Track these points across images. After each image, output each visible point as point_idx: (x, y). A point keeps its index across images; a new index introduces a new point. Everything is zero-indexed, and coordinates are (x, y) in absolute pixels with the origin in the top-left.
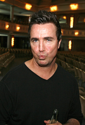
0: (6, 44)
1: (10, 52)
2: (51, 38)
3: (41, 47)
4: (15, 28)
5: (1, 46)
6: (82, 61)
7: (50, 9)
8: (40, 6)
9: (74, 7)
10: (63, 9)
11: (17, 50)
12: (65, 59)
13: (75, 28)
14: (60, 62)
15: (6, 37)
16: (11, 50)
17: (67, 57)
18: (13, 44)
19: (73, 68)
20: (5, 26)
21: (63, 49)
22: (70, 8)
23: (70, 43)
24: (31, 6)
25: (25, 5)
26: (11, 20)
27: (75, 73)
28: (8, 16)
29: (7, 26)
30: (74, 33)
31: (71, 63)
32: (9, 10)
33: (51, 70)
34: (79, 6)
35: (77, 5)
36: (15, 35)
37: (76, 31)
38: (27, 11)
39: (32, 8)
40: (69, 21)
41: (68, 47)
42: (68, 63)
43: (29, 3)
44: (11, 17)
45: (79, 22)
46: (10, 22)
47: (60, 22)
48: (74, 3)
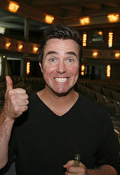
0: (20, 71)
1: (25, 82)
4: (32, 49)
5: (12, 75)
7: (79, 22)
8: (65, 18)
9: (113, 18)
10: (98, 22)
11: (35, 79)
12: (102, 90)
13: (115, 47)
14: (95, 95)
15: (19, 61)
16: (26, 79)
17: (105, 87)
18: (28, 71)
19: (113, 102)
20: (17, 46)
21: (99, 77)
22: (107, 19)
23: (109, 68)
24: (53, 18)
25: (44, 17)
26: (25, 37)
27: (117, 109)
28: (21, 32)
29: (21, 47)
30: (113, 54)
31: (111, 96)
32: (23, 24)
35: (117, 15)
36: (32, 58)
37: (117, 51)
39: (54, 21)
40: (106, 38)
41: (106, 74)
42: (105, 95)
43: (51, 14)
44: (25, 34)
46: (24, 40)
47: (94, 40)
48: (114, 12)
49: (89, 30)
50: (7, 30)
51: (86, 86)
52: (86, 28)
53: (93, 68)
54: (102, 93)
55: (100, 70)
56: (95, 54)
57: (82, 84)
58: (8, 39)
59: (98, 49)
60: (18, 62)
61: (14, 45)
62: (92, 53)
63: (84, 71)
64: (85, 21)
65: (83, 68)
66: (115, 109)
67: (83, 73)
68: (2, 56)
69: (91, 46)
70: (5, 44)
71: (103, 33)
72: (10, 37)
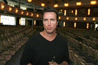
0: (32, 24)
1: (34, 28)
2: (54, 19)
3: (49, 23)
4: (36, 16)
5: (29, 25)
6: (70, 32)
7: (54, 6)
9: (66, 5)
10: (61, 6)
11: (37, 27)
12: (62, 31)
13: (67, 16)
15: (32, 20)
16: (34, 27)
17: (63, 30)
18: (35, 24)
19: (66, 36)
20: (31, 15)
22: (64, 5)
23: (64, 23)
24: (44, 5)
25: (41, 4)
26: (34, 11)
27: (67, 38)
30: (66, 18)
31: (65, 33)
32: (33, 7)
33: (53, 37)
34: (69, 5)
35: (68, 4)
36: (36, 19)
37: (67, 17)
38: (42, 7)
39: (45, 6)
40: (64, 12)
41: (63, 25)
43: (43, 3)
44: (34, 10)
45: (69, 13)
46: (33, 12)
47: (59, 13)
48: (66, 3)
49: (58, 9)
50: (27, 8)
54: (62, 32)
55: (61, 24)
56: (60, 18)
58: (27, 12)
59: (61, 16)
60: (31, 20)
61: (30, 14)
64: (56, 6)
68: (25, 18)
70: (26, 14)
71: (63, 10)
72: (28, 11)
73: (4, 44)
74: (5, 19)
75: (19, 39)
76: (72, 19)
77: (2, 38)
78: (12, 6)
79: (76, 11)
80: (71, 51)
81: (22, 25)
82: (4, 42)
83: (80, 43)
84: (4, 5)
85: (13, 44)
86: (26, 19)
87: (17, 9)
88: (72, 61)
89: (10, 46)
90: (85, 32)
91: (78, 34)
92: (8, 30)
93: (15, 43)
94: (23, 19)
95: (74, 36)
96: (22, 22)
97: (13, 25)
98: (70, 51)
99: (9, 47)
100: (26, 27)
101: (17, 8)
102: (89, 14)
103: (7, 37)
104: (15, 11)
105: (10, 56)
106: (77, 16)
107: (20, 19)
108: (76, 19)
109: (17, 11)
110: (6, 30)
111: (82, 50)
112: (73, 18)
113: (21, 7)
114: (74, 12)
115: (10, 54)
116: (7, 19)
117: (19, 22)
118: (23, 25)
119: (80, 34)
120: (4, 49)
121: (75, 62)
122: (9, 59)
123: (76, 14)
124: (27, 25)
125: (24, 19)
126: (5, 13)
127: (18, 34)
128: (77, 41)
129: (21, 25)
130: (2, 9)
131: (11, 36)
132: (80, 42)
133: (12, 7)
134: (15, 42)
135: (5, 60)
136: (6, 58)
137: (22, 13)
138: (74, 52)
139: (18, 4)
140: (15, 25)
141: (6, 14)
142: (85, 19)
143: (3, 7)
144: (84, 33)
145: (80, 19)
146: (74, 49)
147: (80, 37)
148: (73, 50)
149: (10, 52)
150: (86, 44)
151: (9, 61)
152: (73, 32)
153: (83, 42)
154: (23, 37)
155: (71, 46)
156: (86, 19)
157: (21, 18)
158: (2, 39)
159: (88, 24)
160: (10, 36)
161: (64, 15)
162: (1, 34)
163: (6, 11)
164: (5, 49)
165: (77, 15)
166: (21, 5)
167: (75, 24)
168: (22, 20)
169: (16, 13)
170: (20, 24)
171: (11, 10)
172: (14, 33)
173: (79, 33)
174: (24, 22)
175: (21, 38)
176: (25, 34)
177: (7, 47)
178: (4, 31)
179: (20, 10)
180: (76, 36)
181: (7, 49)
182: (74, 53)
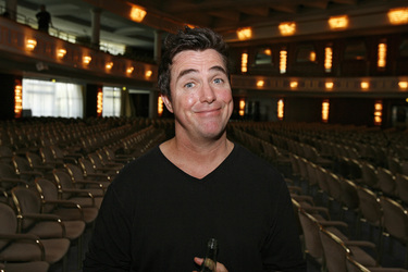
0: (147, 110)
1: (156, 126)
5: (137, 115)
6: (307, 142)
7: (236, 36)
9: (287, 29)
10: (265, 35)
11: (171, 122)
12: (271, 138)
13: (290, 73)
14: (261, 145)
15: (147, 95)
16: (158, 121)
17: (276, 133)
18: (160, 110)
19: (288, 156)
20: (144, 73)
21: (266, 118)
22: (278, 31)
23: (281, 104)
26: (155, 59)
27: (294, 166)
28: (150, 52)
29: (149, 74)
30: (288, 84)
31: (284, 146)
32: (152, 40)
34: (297, 28)
35: (293, 25)
40: (277, 59)
41: (277, 113)
42: (276, 146)
44: (156, 54)
45: (299, 60)
46: (154, 63)
47: (258, 62)
48: (288, 20)
49: (251, 47)
50: (128, 48)
51: (248, 131)
52: (246, 45)
53: (258, 104)
54: (272, 141)
55: (268, 108)
56: (260, 84)
57: (241, 128)
58: (129, 62)
59: (264, 75)
60: (146, 97)
61: (139, 71)
62: (255, 82)
63: (244, 109)
64: (245, 34)
65: (242, 104)
66: (291, 166)
67: (242, 113)
68: (121, 88)
69: (254, 71)
70: (125, 69)
71: (272, 52)
72: (133, 59)
73: (39, 194)
74: (41, 93)
75: (99, 173)
76: (311, 85)
77: (32, 169)
78: (65, 38)
79: (329, 53)
80: (313, 219)
81: (108, 115)
82: (39, 188)
83: (351, 183)
84: (34, 38)
85: (75, 195)
86: (122, 92)
87: (85, 51)
88: (320, 260)
89: (64, 201)
90: (369, 138)
91: (339, 146)
92: (54, 137)
93: (84, 188)
94: (111, 94)
95: (324, 157)
96: (110, 103)
97: (71, 116)
98: (310, 216)
99: (58, 207)
100: (124, 124)
101: (87, 47)
102: (381, 63)
103: (48, 166)
104: (80, 60)
105: (66, 243)
106: (331, 75)
107: (100, 94)
108: (329, 85)
109: (87, 60)
110: (46, 137)
111: (356, 214)
112: (316, 82)
113: (101, 43)
114: (321, 58)
115: (63, 236)
116: (47, 93)
117: (96, 104)
118: (111, 117)
119: (347, 148)
120: (39, 215)
121: (331, 265)
122: (59, 255)
123: (328, 64)
124: (128, 114)
125: (117, 92)
126: (41, 67)
127: (93, 151)
128: (335, 176)
129: (104, 115)
130: (29, 53)
131: (65, 162)
132: (349, 179)
133: (66, 45)
134: (84, 186)
135: (43, 258)
136: (47, 252)
137: (109, 66)
138: (324, 222)
139: (89, 33)
140: (81, 116)
141: (43, 72)
142: (365, 85)
143: (31, 44)
144: (362, 142)
145: (347, 85)
146: (326, 210)
147: (347, 159)
148: (320, 213)
149: (63, 227)
150: (373, 190)
151: (61, 261)
152: (319, 138)
153: (359, 180)
154: (113, 163)
155: (310, 198)
156: (372, 85)
157: (105, 88)
158: (30, 172)
159: (378, 107)
160: (61, 162)
161: (279, 70)
162: (28, 154)
163: (44, 62)
164: (42, 215)
165: (332, 67)
166: (101, 37)
167: (326, 106)
168: (108, 97)
169: (85, 67)
170: (99, 111)
171: (65, 56)
172: (78, 149)
173: (343, 144)
174: (118, 103)
175: (106, 168)
176: (121, 151)
177: (50, 207)
178: (39, 142)
179: (100, 57)
180: (329, 158)
181: (51, 212)
182: (325, 226)
